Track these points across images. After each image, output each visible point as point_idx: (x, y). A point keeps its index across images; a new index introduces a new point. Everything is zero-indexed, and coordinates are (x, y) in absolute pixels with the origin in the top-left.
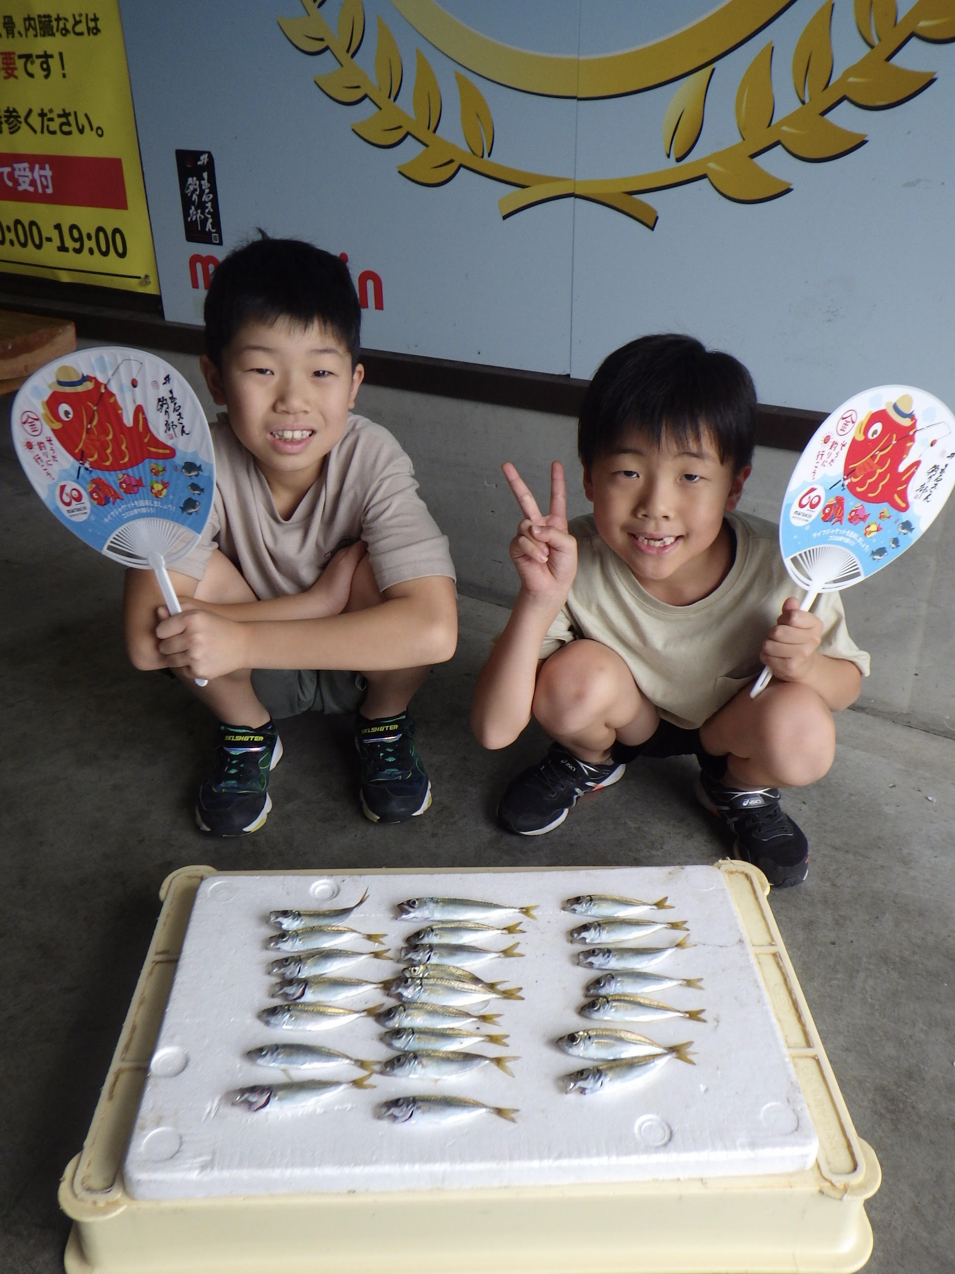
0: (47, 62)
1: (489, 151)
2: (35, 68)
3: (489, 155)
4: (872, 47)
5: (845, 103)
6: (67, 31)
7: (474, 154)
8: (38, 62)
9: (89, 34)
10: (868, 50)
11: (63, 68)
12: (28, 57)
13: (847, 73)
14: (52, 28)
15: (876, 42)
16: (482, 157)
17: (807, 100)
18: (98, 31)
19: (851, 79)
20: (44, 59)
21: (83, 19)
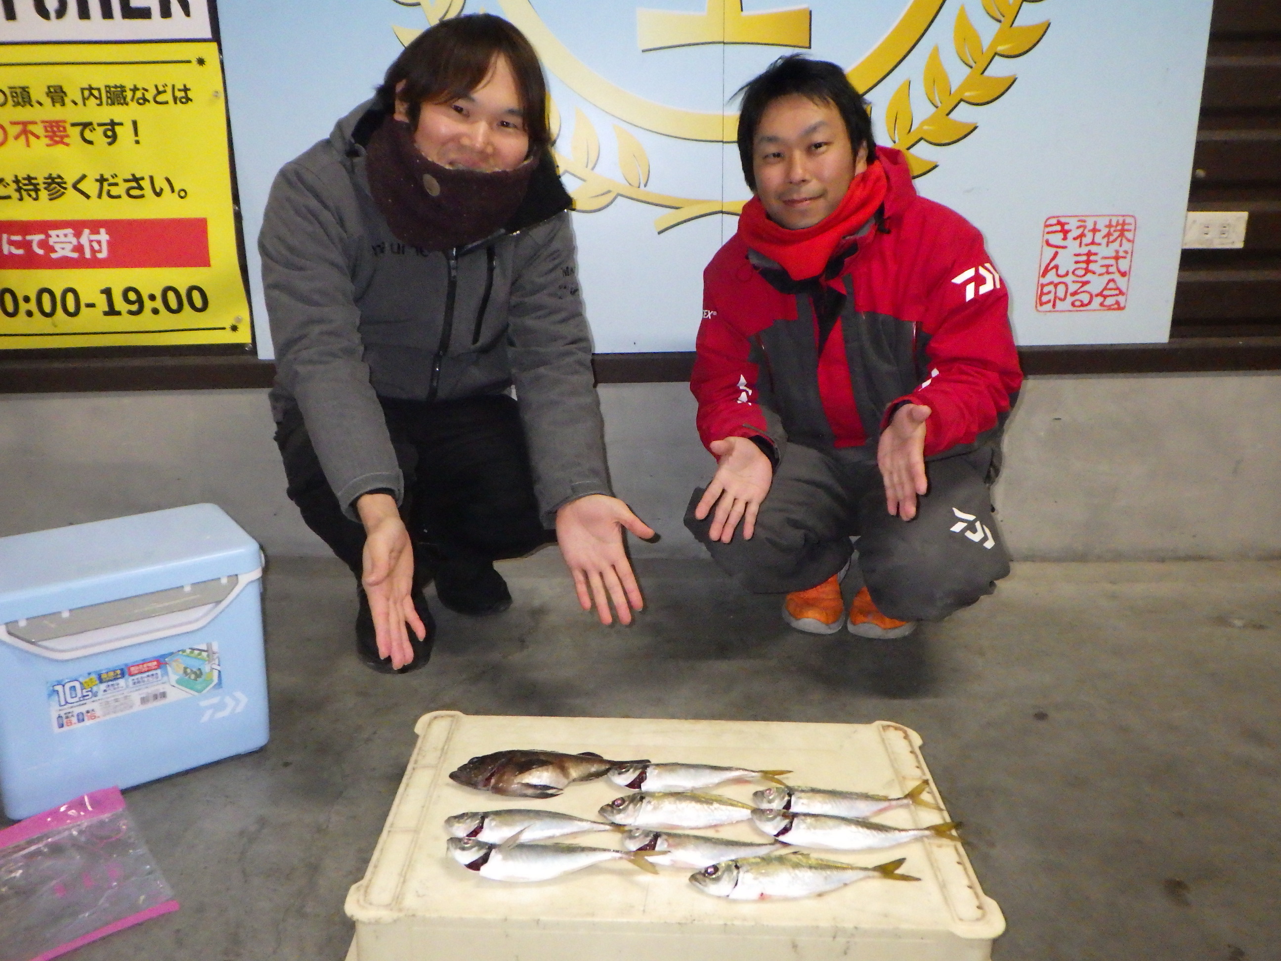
0: (113, 130)
1: (645, 183)
2: (97, 136)
3: (645, 186)
4: (937, 107)
5: (922, 141)
6: (146, 100)
7: (630, 184)
8: (100, 130)
9: (176, 103)
10: (934, 109)
11: (136, 134)
12: (86, 125)
13: (923, 123)
14: (125, 99)
15: (939, 104)
16: (639, 187)
17: (897, 141)
18: (188, 100)
19: (925, 127)
20: (109, 127)
21: (169, 90)
